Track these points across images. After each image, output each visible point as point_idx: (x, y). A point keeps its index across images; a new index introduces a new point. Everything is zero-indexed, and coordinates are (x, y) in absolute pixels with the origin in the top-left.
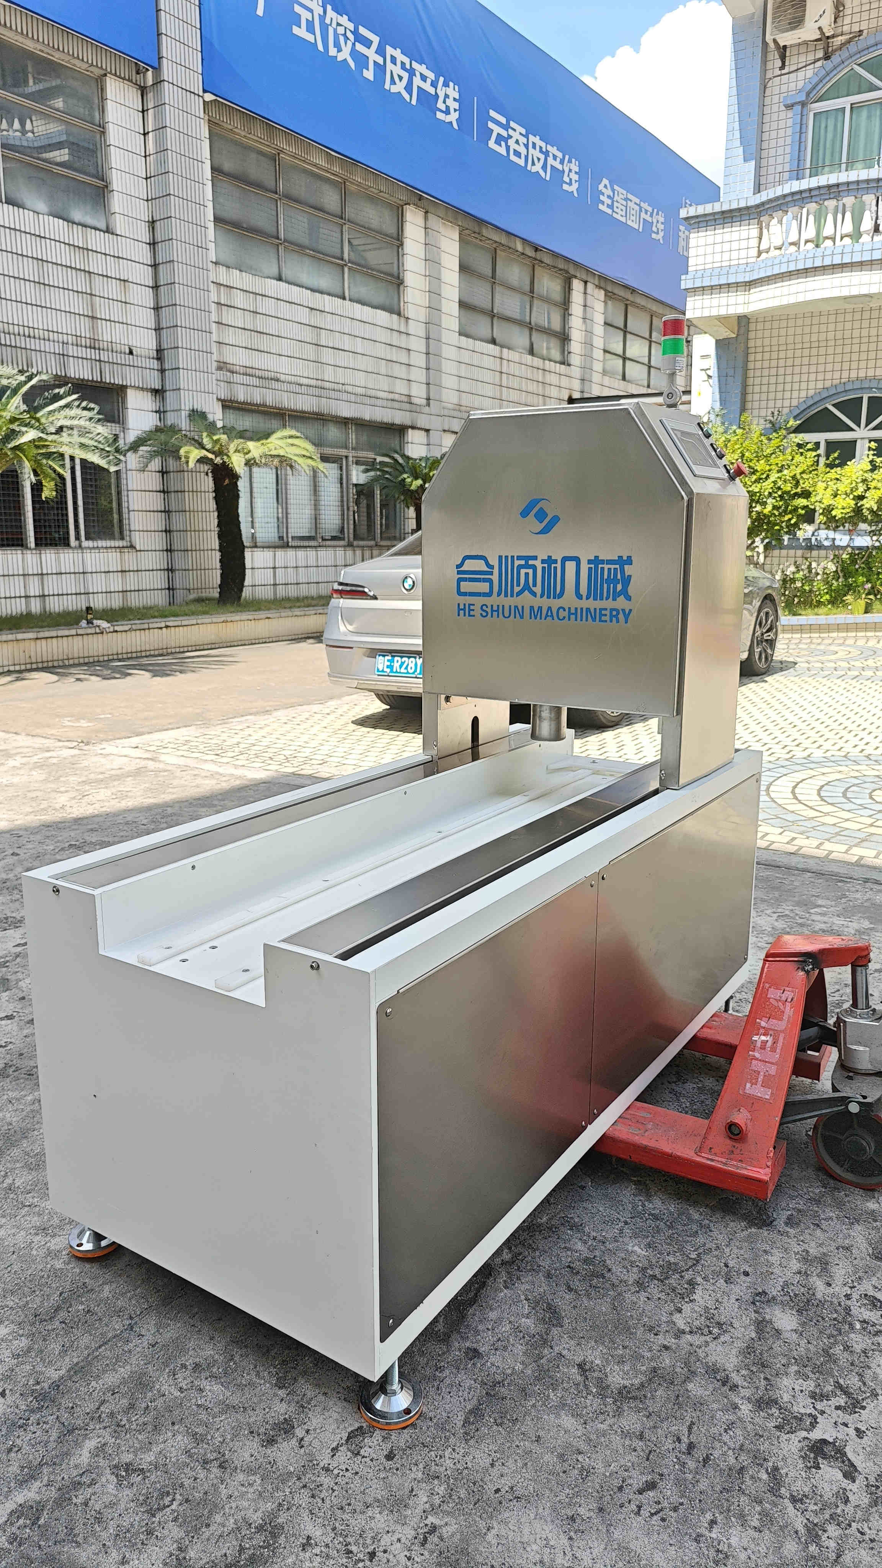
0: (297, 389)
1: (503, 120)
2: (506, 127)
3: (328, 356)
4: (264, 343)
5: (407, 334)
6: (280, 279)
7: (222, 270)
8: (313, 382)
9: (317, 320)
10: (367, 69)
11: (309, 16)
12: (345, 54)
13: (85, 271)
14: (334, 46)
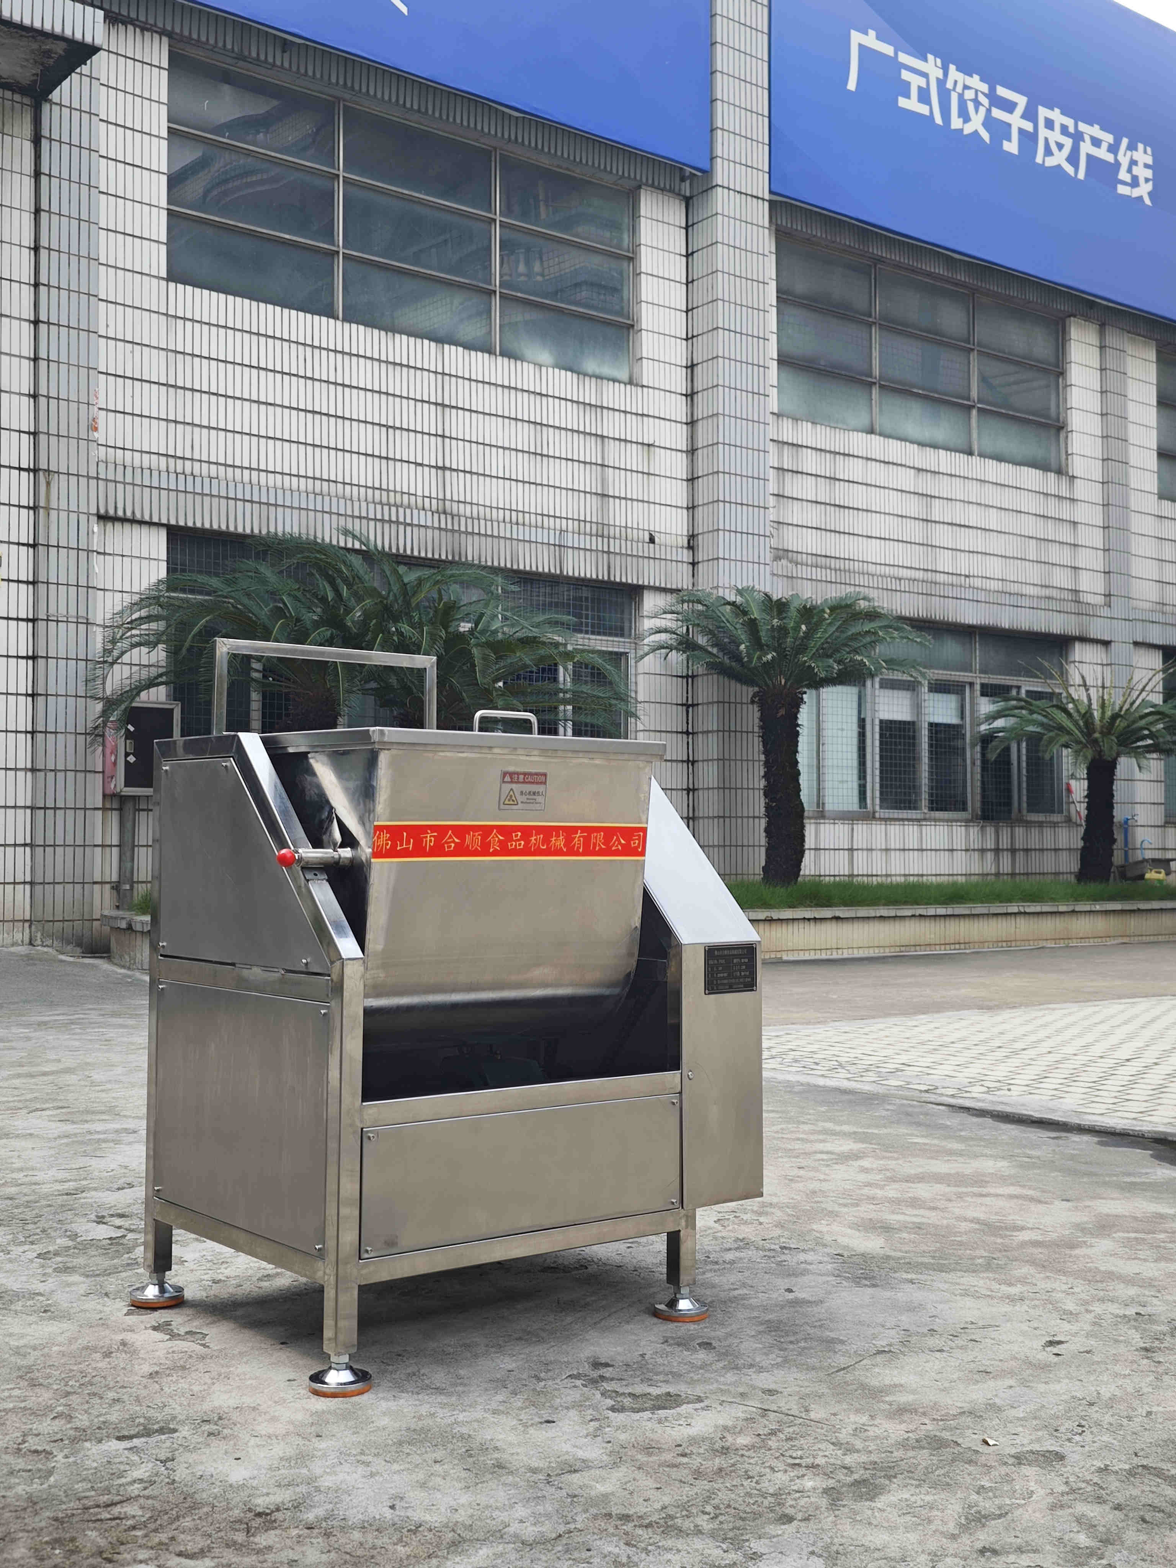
0: (896, 585)
3: (943, 536)
4: (844, 521)
5: (1073, 500)
6: (871, 431)
7: (787, 424)
8: (920, 575)
9: (927, 485)
10: (1009, 140)
11: (922, 82)
12: (976, 124)
13: (596, 435)
14: (959, 117)
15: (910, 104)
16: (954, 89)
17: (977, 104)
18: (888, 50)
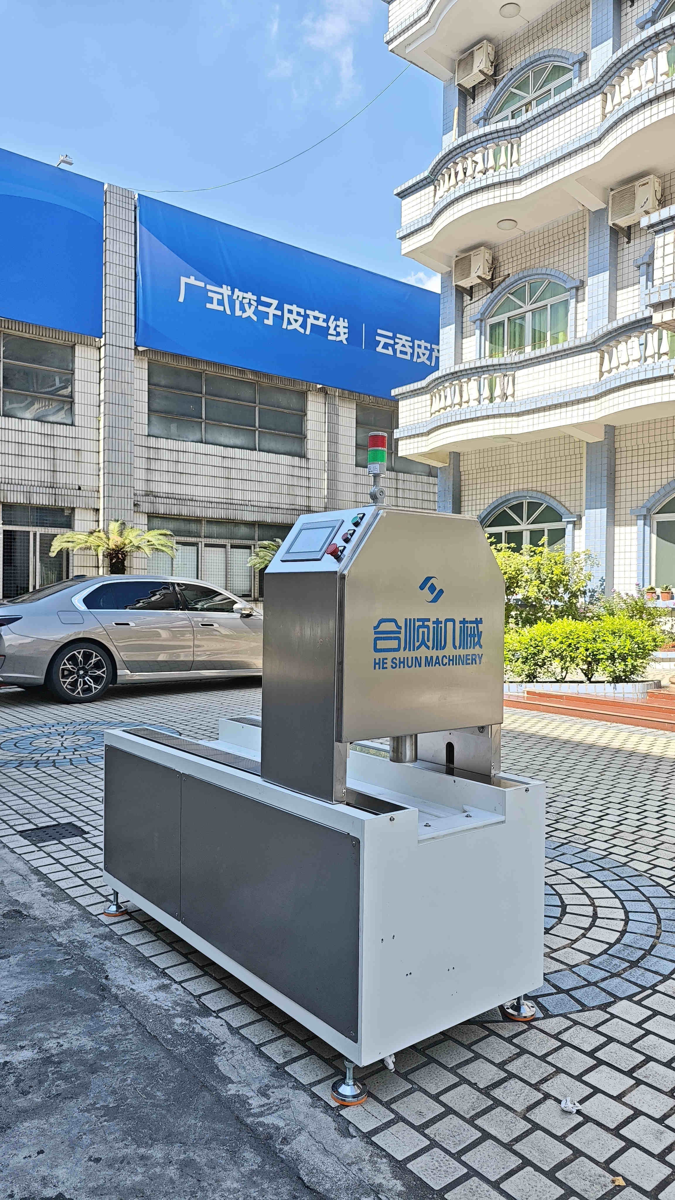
0: (209, 505)
1: (391, 334)
2: (394, 338)
3: (235, 484)
4: (184, 479)
5: (308, 468)
6: (201, 442)
7: (153, 439)
8: (225, 501)
9: (229, 463)
10: (268, 319)
11: (220, 297)
12: (250, 312)
13: (50, 447)
14: (240, 310)
15: (214, 306)
16: (238, 299)
17: (250, 304)
18: (202, 284)
